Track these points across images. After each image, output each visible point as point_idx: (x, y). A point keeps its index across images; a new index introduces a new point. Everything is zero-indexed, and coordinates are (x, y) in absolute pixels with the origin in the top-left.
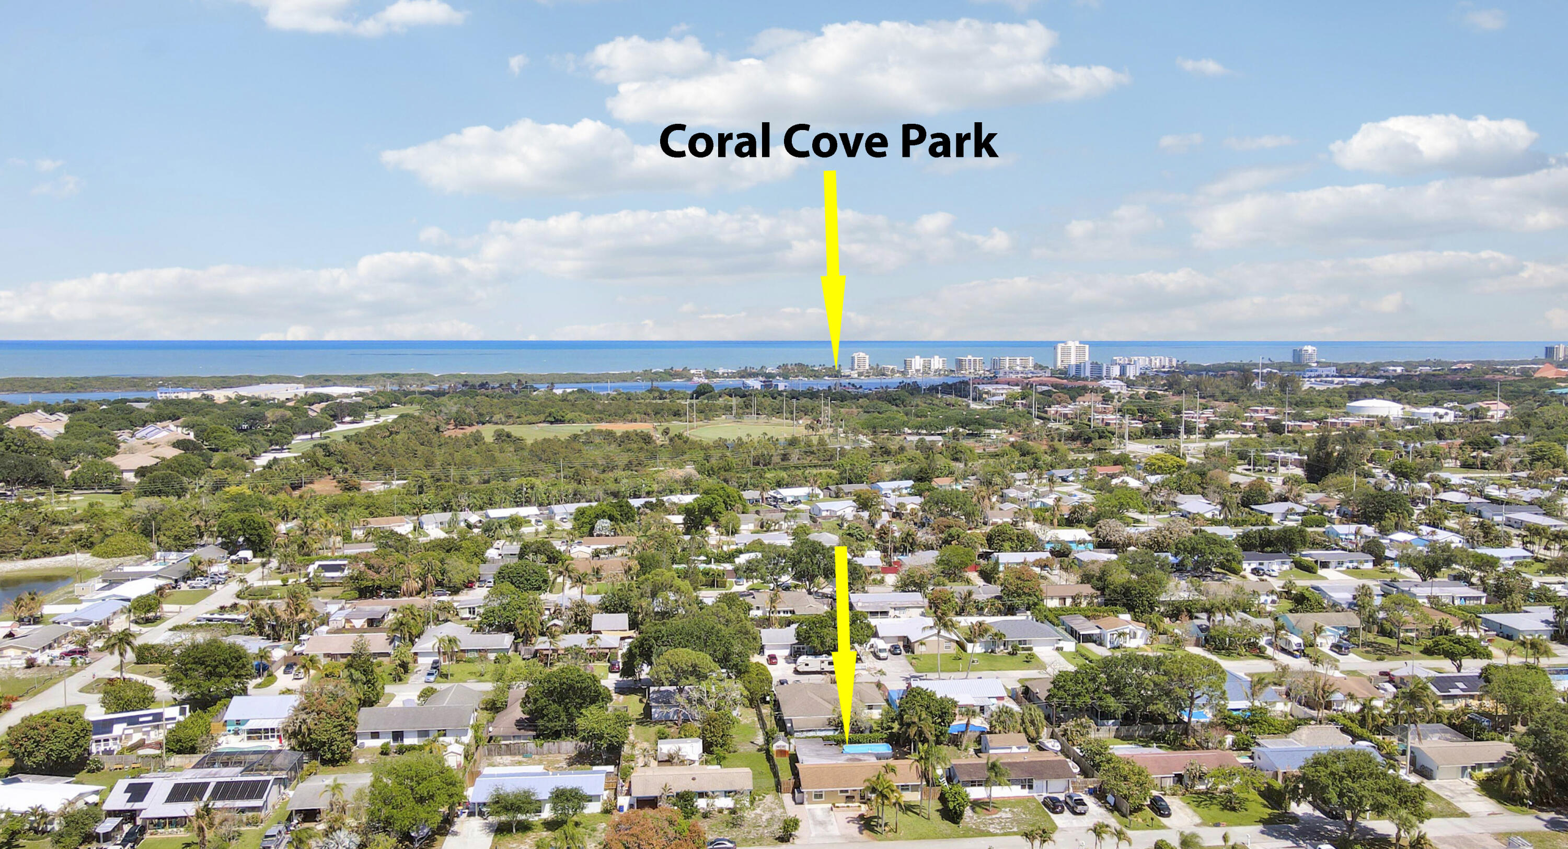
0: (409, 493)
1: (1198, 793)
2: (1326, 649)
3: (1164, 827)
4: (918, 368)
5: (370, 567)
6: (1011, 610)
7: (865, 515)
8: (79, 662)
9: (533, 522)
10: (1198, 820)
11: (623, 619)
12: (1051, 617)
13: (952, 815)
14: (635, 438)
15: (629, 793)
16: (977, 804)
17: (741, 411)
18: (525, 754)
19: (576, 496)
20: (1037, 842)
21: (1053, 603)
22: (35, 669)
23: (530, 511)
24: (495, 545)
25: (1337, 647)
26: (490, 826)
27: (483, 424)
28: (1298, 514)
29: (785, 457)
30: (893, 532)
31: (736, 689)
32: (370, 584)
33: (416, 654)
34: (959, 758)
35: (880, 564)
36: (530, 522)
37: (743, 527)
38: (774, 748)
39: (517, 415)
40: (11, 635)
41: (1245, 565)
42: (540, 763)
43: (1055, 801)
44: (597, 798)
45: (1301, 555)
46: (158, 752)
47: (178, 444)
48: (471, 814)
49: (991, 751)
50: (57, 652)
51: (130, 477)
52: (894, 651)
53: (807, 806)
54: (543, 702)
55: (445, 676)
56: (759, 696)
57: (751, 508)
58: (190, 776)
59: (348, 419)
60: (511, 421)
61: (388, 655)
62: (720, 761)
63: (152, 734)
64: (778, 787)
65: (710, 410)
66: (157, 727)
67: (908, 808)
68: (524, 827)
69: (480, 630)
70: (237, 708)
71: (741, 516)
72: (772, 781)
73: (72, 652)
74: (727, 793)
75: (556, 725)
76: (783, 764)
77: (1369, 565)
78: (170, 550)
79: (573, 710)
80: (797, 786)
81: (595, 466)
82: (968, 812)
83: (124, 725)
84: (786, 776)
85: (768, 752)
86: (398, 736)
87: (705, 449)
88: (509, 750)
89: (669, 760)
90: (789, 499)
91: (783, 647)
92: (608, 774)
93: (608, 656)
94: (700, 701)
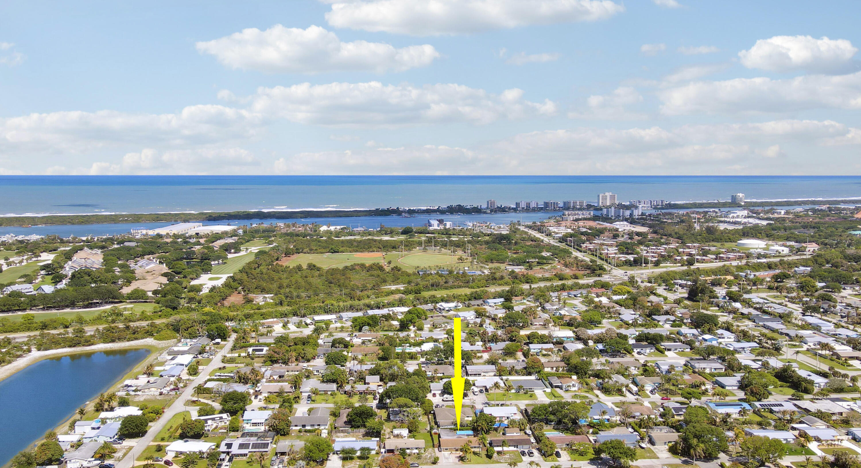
0: (276, 304)
1: (573, 450)
2: (648, 392)
3: (558, 461)
4: (523, 207)
5: (275, 352)
6: (530, 374)
7: (479, 320)
8: (178, 392)
9: (334, 322)
10: (569, 459)
11: (378, 377)
12: (545, 376)
13: (489, 456)
14: (375, 267)
15: (384, 448)
16: (499, 453)
17: (427, 245)
18: (348, 433)
19: (351, 308)
20: (513, 466)
21: (547, 370)
22: (163, 396)
23: (332, 317)
24: (321, 337)
25: (652, 392)
26: (340, 457)
27: (299, 253)
28: (671, 321)
29: (446, 282)
30: (488, 334)
31: (419, 410)
32: (276, 359)
33: (301, 392)
34: (496, 436)
35: (482, 349)
36: (332, 321)
37: (425, 326)
38: (433, 432)
39: (314, 249)
40: (148, 382)
41: (635, 350)
42: (353, 436)
43: (524, 452)
44: (374, 449)
45: (661, 345)
46: (225, 431)
47: (165, 275)
48: (334, 454)
49: (507, 435)
50: (168, 389)
51: (150, 294)
52: (481, 391)
53: (443, 452)
54: (354, 417)
55: (314, 401)
56: (428, 412)
57: (429, 314)
58: (241, 441)
59: (233, 251)
60: (312, 252)
61: (291, 392)
62: (414, 437)
63: (220, 424)
64: (434, 446)
65: (411, 245)
66: (221, 421)
67: (475, 453)
68: (352, 458)
69: (323, 382)
70: (247, 415)
71: (423, 321)
72: (432, 444)
73: (174, 389)
74: (416, 448)
75: (359, 424)
76: (436, 437)
77: (689, 350)
78: (187, 338)
79: (364, 419)
80: (440, 446)
81: (358, 287)
82: (495, 455)
83: (211, 421)
84: (436, 442)
85: (431, 433)
86: (304, 426)
87: (409, 275)
88: (342, 431)
89: (397, 436)
90: (447, 309)
91: (439, 390)
92: (377, 441)
93: (373, 393)
94: (408, 416)
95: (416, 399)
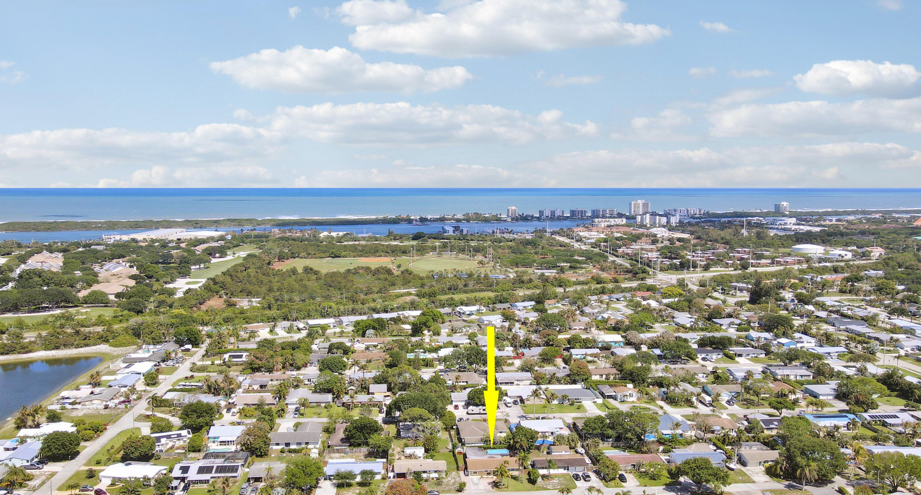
0: (263, 308)
1: (641, 472)
2: (724, 403)
3: (623, 487)
4: (547, 215)
5: (257, 358)
6: (574, 382)
7: (507, 324)
8: (129, 406)
9: (332, 327)
10: (638, 484)
11: (384, 387)
12: (593, 385)
13: (532, 481)
14: (382, 271)
15: (393, 471)
16: (543, 477)
17: (441, 250)
18: (345, 453)
19: (353, 312)
20: (565, 493)
21: (595, 378)
22: (109, 410)
23: (330, 321)
24: (315, 343)
25: (728, 402)
26: (334, 484)
27: (294, 258)
28: (736, 324)
29: (465, 285)
30: (520, 338)
31: (438, 424)
32: (257, 366)
33: (287, 404)
34: (539, 456)
35: (512, 355)
36: (330, 326)
37: (442, 331)
38: (457, 451)
39: (313, 253)
40: (92, 393)
41: (699, 356)
42: (352, 457)
43: (577, 475)
44: (379, 473)
45: (730, 350)
46: (183, 451)
47: (132, 277)
48: (325, 479)
49: (553, 454)
50: (117, 401)
51: (112, 297)
52: (515, 403)
53: (470, 477)
54: (353, 432)
55: (302, 415)
56: (450, 427)
57: (447, 318)
58: (203, 463)
59: (217, 255)
60: (310, 256)
61: (274, 404)
62: (432, 457)
63: (177, 442)
64: (458, 468)
65: (424, 250)
66: (179, 440)
67: (515, 478)
68: (349, 485)
69: (315, 392)
70: (214, 431)
71: (441, 325)
72: (455, 466)
73: (124, 402)
74: (436, 472)
75: (359, 441)
76: (460, 458)
77: (763, 356)
78: (149, 344)
79: (366, 435)
80: (466, 468)
81: (362, 291)
82: (539, 480)
83: (165, 439)
84: (461, 464)
85: (453, 452)
86: (287, 445)
87: (422, 279)
88: (338, 451)
89: (410, 457)
90: (468, 313)
91: (462, 401)
92: (384, 462)
93: (378, 405)
94: (423, 431)
95: (434, 411)
